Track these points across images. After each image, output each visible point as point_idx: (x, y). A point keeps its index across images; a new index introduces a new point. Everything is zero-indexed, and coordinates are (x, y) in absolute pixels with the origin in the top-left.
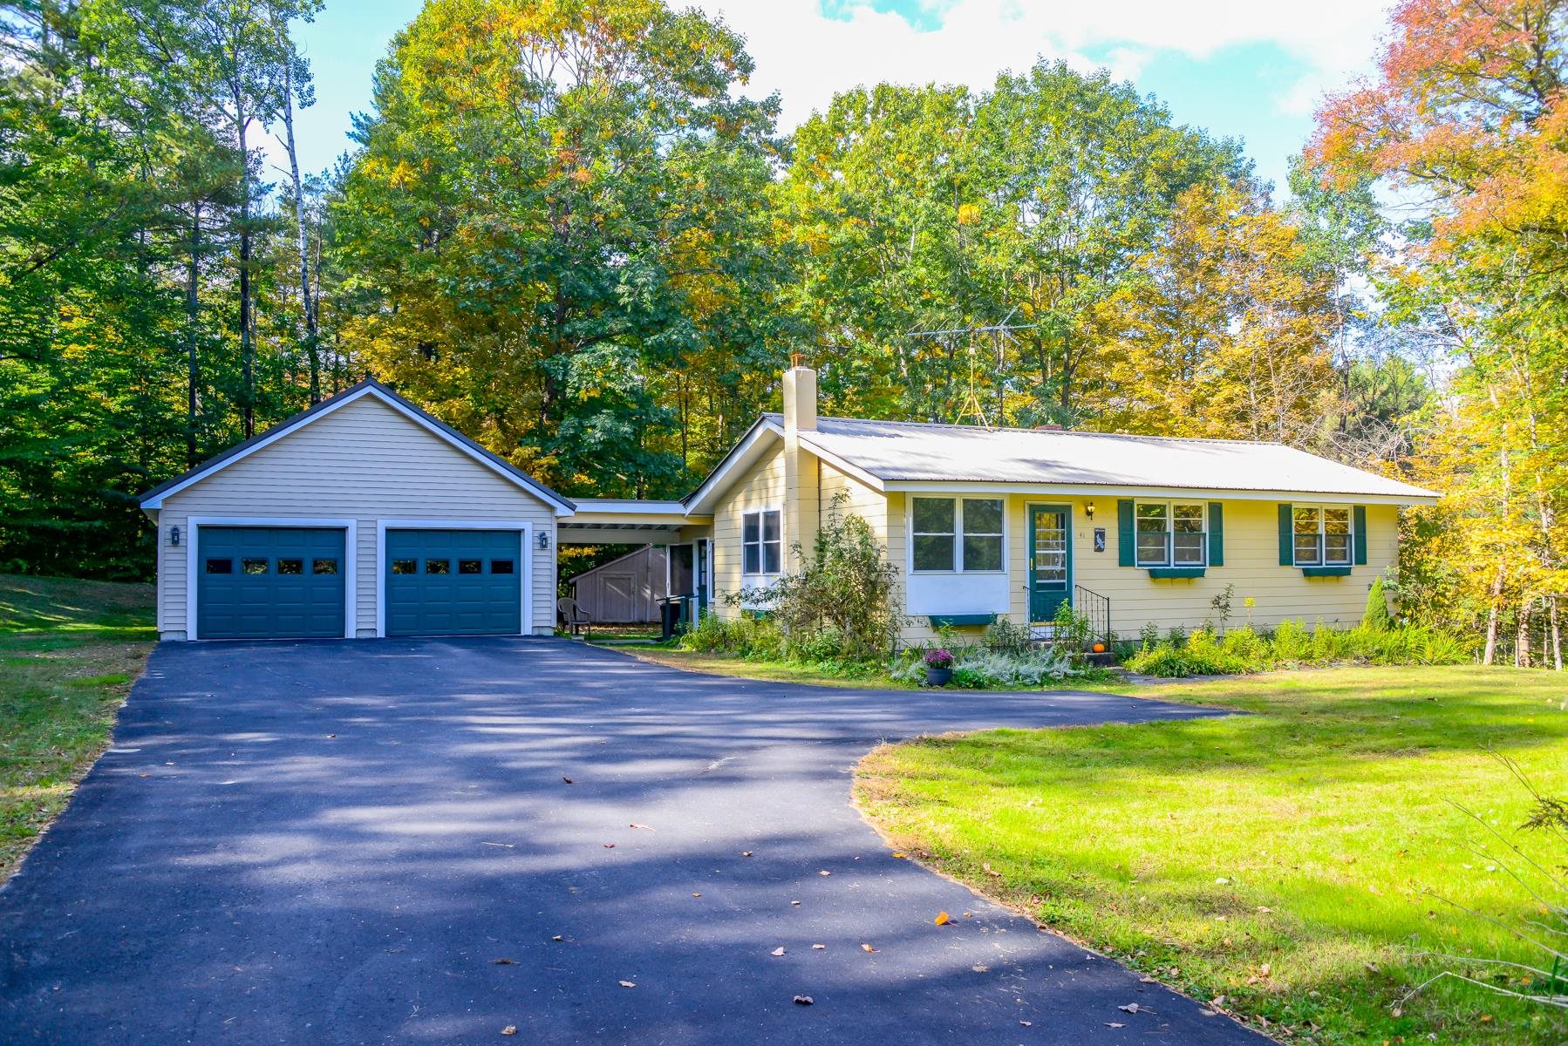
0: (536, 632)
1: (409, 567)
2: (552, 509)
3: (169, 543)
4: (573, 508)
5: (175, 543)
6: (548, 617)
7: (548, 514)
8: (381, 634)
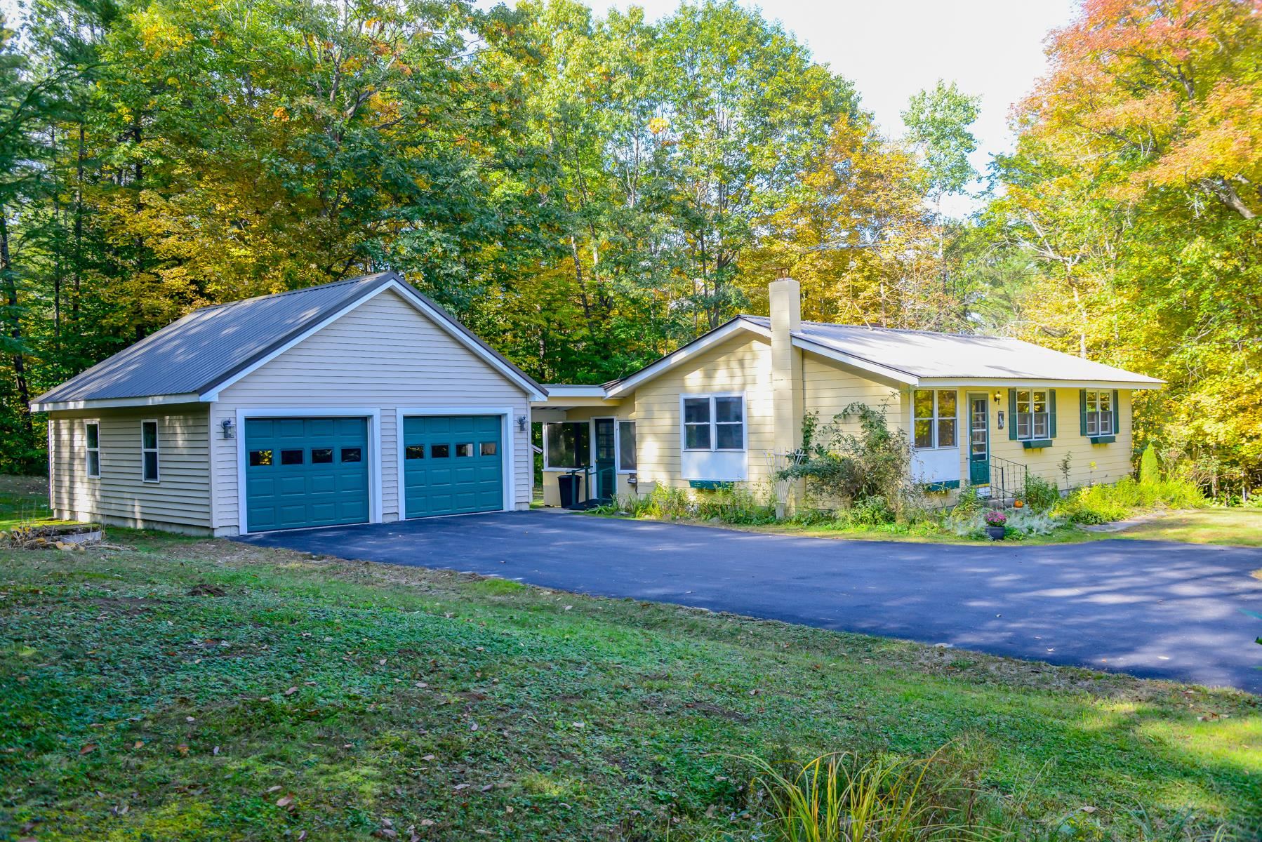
0: (518, 509)
1: (419, 455)
2: (526, 394)
3: (221, 436)
4: (546, 394)
5: (227, 436)
6: (526, 494)
7: (524, 400)
8: (402, 517)
